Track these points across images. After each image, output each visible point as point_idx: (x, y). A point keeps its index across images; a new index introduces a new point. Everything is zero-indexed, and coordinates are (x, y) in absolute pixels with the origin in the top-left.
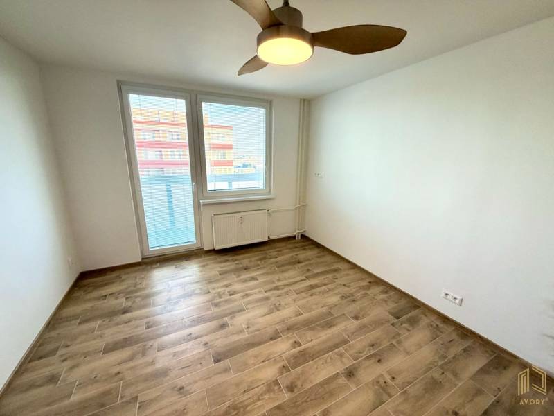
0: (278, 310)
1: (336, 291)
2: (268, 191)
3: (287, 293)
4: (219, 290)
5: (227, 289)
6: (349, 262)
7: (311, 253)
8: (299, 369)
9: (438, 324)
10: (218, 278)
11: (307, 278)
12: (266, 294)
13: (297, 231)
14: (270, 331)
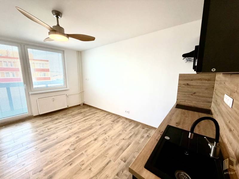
0: (71, 129)
1: (95, 119)
2: (66, 86)
3: (75, 124)
4: (42, 129)
5: (47, 128)
6: (101, 110)
7: (87, 109)
8: (78, 143)
9: (125, 120)
10: (41, 125)
11: (84, 117)
12: (66, 126)
13: (81, 102)
14: (67, 136)
